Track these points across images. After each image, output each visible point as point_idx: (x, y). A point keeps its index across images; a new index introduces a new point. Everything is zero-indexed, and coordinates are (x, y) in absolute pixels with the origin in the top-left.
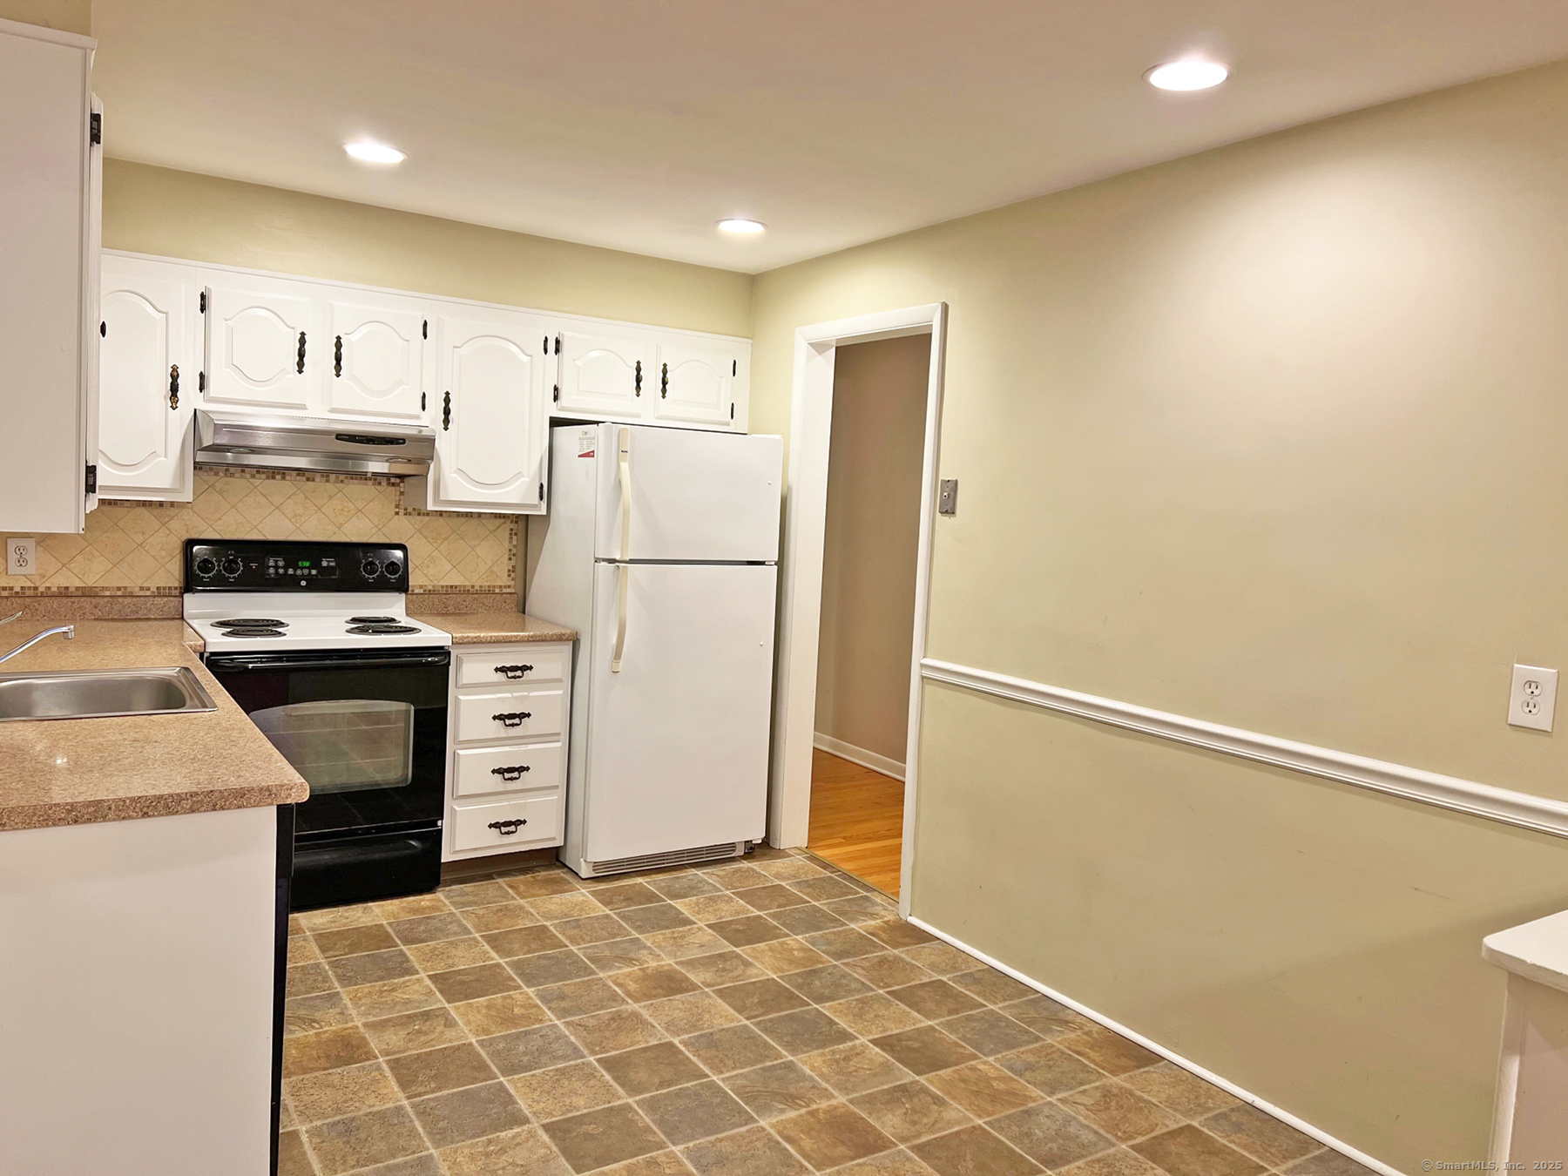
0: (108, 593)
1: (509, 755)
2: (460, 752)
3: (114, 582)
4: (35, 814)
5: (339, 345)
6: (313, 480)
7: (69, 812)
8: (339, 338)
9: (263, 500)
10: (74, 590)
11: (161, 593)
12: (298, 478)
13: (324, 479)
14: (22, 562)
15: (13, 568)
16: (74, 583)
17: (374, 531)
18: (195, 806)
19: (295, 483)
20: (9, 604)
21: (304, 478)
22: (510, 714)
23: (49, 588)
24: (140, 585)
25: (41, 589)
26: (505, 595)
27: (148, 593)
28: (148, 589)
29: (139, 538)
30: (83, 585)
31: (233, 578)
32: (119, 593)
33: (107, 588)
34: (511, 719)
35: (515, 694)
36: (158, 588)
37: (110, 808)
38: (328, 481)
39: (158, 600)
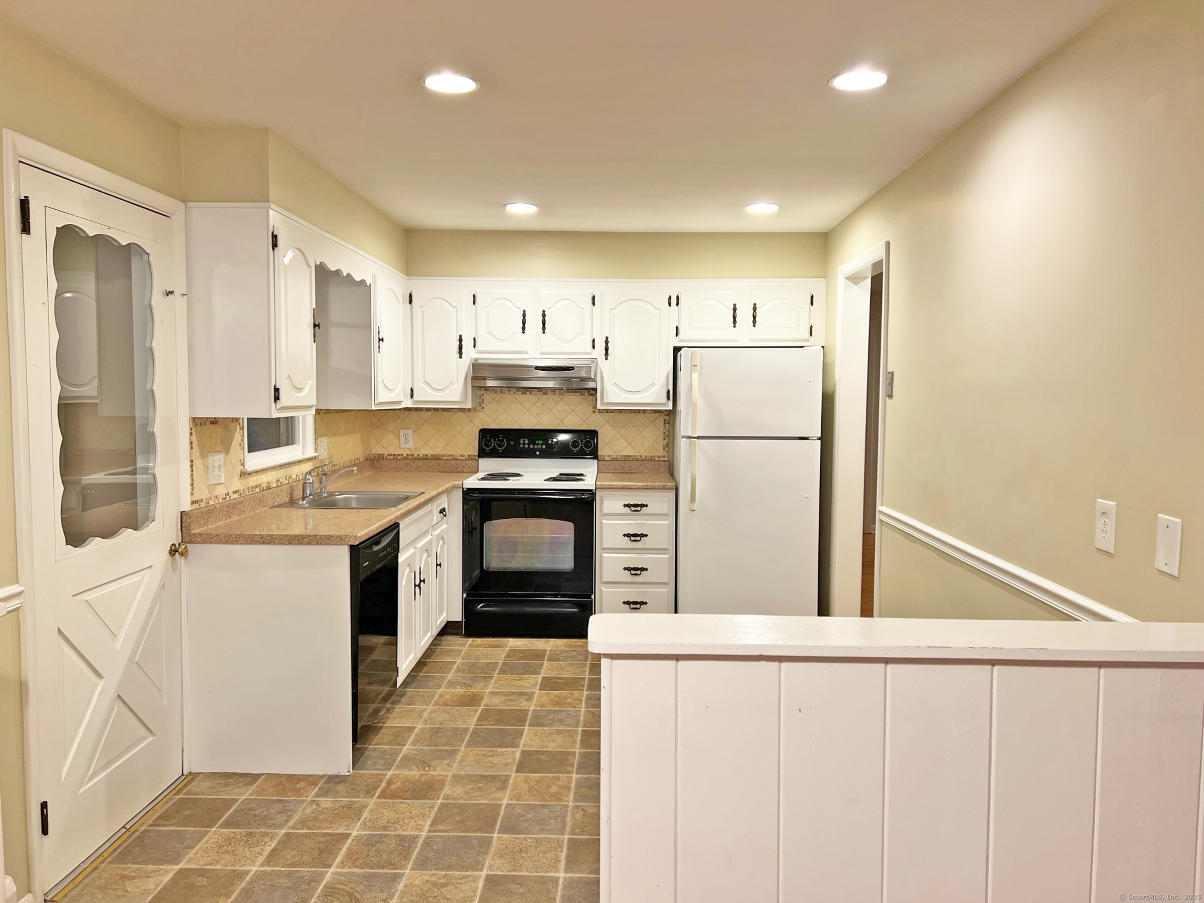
0: (445, 458)
1: (635, 560)
2: (604, 555)
3: (448, 452)
4: (248, 538)
5: (544, 315)
6: (547, 394)
7: (261, 538)
8: (544, 311)
9: (520, 406)
10: (430, 456)
11: (470, 458)
12: (539, 393)
13: (552, 393)
14: (407, 441)
15: (403, 445)
16: (430, 452)
17: (581, 423)
18: (310, 542)
19: (536, 395)
20: (400, 462)
21: (541, 393)
22: (634, 534)
23: (418, 455)
24: (460, 454)
25: (416, 456)
26: (660, 462)
27: (464, 458)
28: (464, 456)
29: (459, 428)
30: (434, 454)
31: (502, 450)
32: (450, 458)
33: (445, 455)
34: (635, 537)
35: (637, 522)
36: (469, 456)
37: (276, 539)
38: (554, 394)
39: (467, 462)
